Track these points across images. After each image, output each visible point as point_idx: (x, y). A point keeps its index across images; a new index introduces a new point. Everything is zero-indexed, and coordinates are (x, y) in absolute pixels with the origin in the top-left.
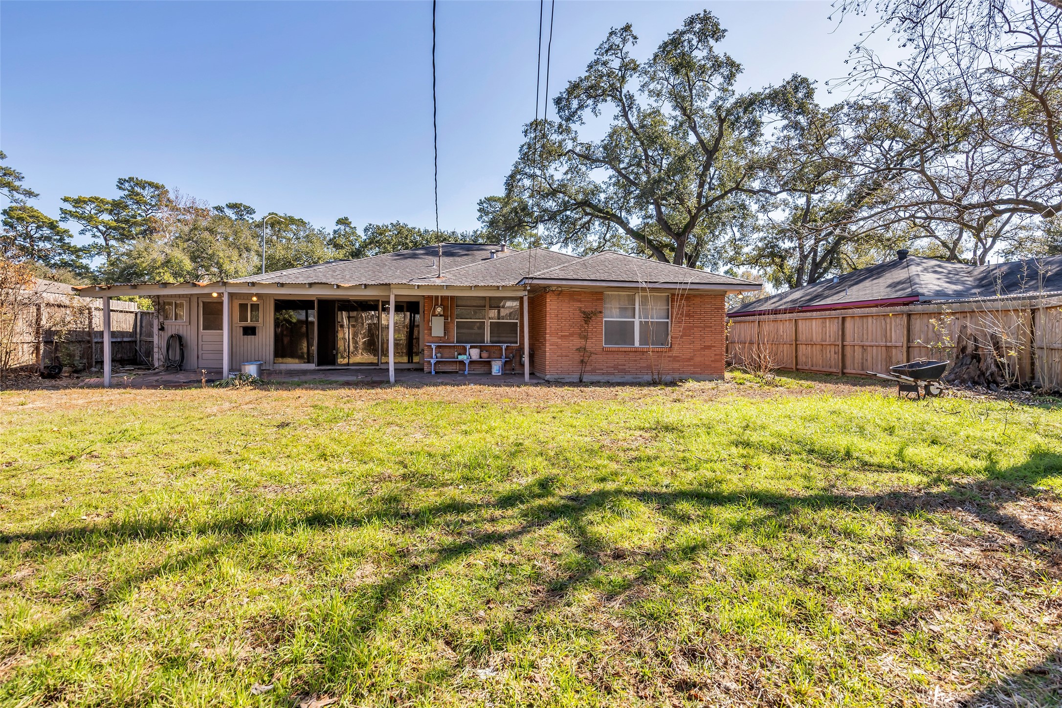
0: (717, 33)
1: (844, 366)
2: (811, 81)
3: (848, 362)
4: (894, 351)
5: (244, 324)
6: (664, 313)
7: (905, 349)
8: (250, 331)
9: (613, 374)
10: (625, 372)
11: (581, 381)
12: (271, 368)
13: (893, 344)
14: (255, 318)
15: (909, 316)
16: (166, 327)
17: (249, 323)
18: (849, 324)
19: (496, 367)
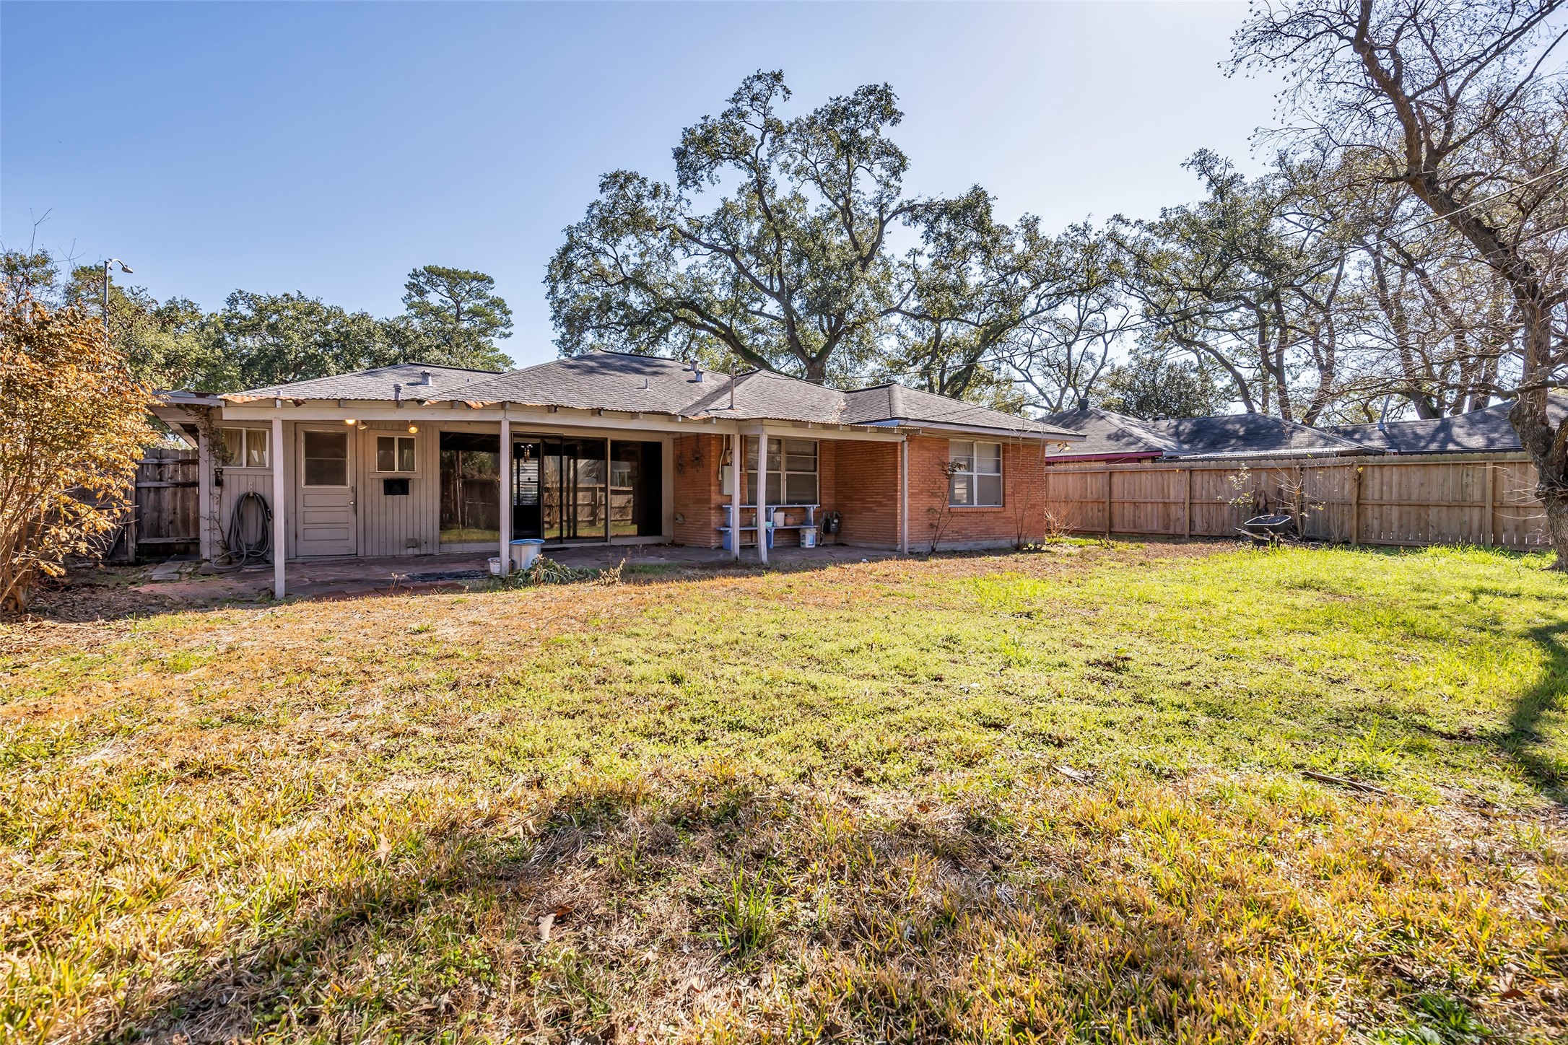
0: (892, 115)
1: (1111, 525)
2: (990, 196)
3: (1116, 520)
4: (1173, 508)
5: (388, 474)
6: (992, 465)
7: (1187, 505)
8: (397, 487)
9: (957, 540)
10: (967, 537)
11: (933, 550)
12: (436, 552)
13: (1172, 499)
14: (407, 465)
15: (1191, 471)
16: (225, 478)
17: (396, 473)
18: (1117, 479)
19: (809, 538)
